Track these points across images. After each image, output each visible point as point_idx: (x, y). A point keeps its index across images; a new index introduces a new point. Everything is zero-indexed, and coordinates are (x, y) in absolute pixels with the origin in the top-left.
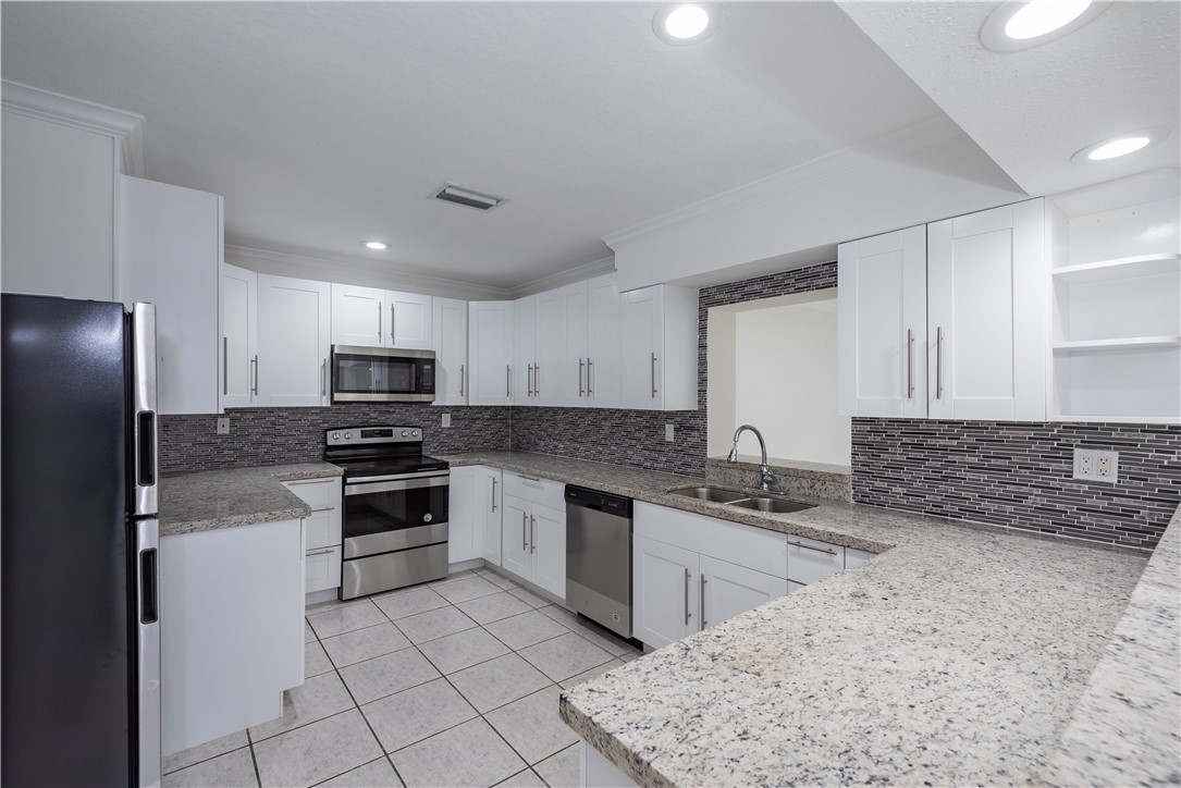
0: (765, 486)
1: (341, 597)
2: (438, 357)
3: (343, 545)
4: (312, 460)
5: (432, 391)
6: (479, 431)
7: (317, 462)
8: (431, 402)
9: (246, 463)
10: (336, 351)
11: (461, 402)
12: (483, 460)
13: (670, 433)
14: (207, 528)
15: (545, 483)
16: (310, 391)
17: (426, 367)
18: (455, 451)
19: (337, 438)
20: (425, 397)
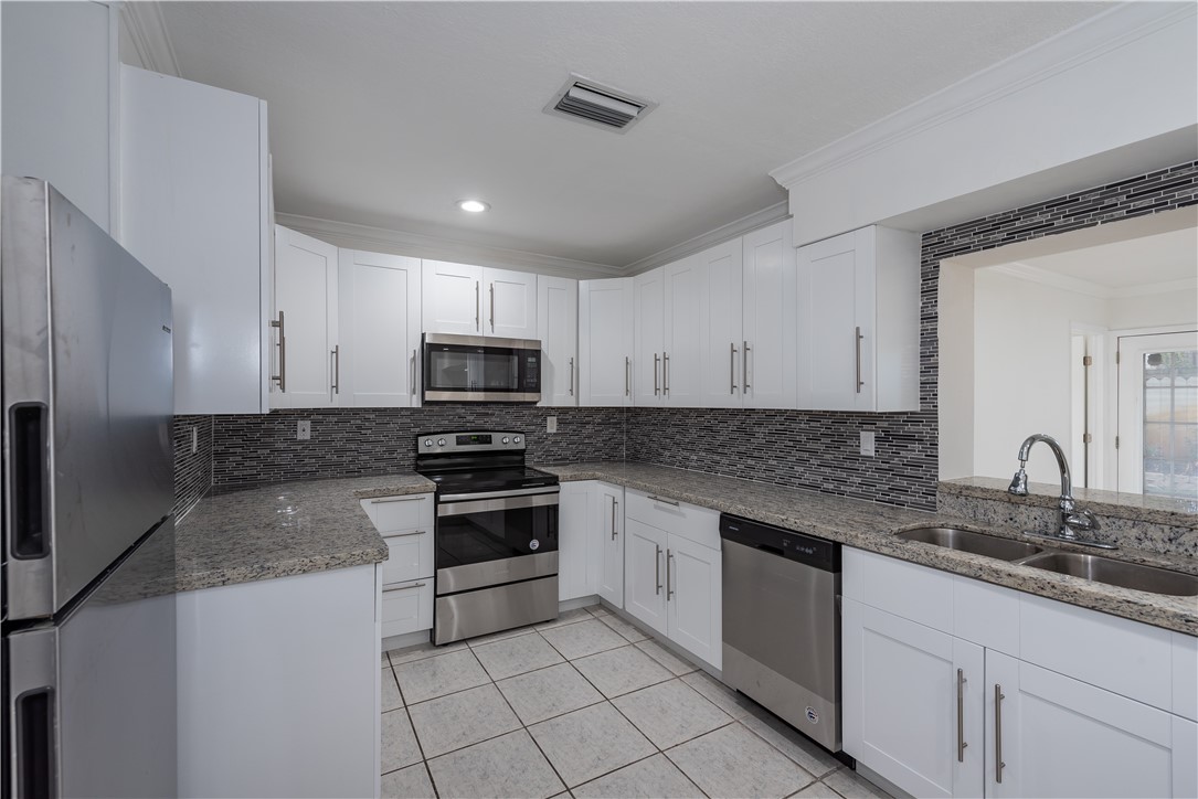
0: (1069, 533)
1: (433, 641)
2: (544, 348)
3: (436, 577)
4: (401, 471)
5: (537, 389)
6: (589, 438)
7: (408, 474)
8: (536, 403)
9: (329, 473)
10: (427, 340)
11: (571, 403)
12: (599, 474)
13: (868, 444)
14: (245, 579)
15: (686, 509)
16: (398, 389)
17: (530, 360)
18: (562, 461)
19: (429, 445)
20: (528, 397)
